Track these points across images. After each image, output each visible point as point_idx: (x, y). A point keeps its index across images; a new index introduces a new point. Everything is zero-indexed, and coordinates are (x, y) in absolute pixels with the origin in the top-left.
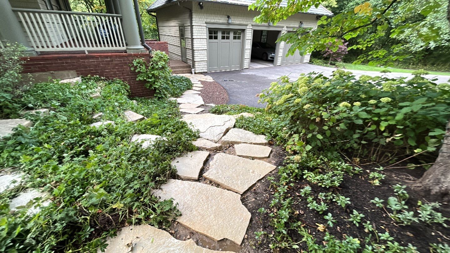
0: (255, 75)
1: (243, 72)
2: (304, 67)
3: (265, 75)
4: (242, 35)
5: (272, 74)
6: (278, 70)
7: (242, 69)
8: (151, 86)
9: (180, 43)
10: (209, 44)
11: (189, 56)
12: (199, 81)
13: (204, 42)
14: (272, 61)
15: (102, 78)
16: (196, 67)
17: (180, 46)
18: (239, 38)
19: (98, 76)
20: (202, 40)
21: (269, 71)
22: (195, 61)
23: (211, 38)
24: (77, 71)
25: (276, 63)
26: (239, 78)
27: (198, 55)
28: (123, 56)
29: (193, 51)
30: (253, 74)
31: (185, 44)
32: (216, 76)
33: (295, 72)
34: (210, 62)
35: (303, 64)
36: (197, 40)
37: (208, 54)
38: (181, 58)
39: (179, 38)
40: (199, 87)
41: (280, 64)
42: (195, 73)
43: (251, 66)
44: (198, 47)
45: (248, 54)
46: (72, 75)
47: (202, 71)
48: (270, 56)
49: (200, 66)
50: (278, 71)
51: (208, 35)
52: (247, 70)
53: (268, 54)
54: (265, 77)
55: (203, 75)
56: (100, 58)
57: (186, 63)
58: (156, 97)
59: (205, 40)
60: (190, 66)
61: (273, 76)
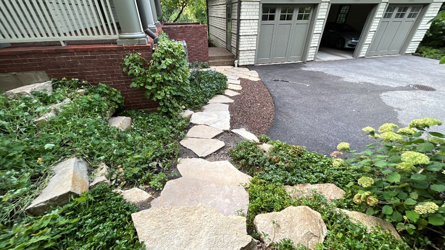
0: (322, 73)
1: (305, 67)
2: (406, 61)
3: (338, 74)
4: (311, 14)
5: (350, 72)
6: (360, 64)
7: (304, 62)
8: (152, 95)
9: (225, 27)
10: (261, 26)
11: (234, 44)
12: (240, 79)
13: (254, 24)
14: (351, 50)
15: (84, 82)
16: (240, 58)
17: (225, 29)
18: (306, 17)
19: (77, 79)
20: (252, 21)
21: (345, 66)
22: (239, 51)
23: (264, 18)
24: (47, 72)
25: (358, 54)
26: (297, 77)
27: (244, 43)
28: (111, 50)
29: (238, 36)
30: (320, 71)
31: (231, 27)
32: (264, 72)
33: (391, 70)
34: (259, 52)
35: (403, 56)
36: (245, 21)
37: (258, 41)
38: (225, 45)
39: (225, 20)
40: (235, 91)
41: (364, 56)
42: (238, 66)
43: (317, 57)
44: (245, 31)
45: (316, 41)
46: (42, 77)
47: (248, 63)
48: (349, 42)
49: (246, 58)
50: (359, 67)
51: (261, 14)
52: (310, 65)
53: (347, 39)
54: (339, 78)
55: (247, 70)
56: (75, 53)
57: (230, 51)
59: (257, 21)
60: (234, 56)
61: (353, 75)
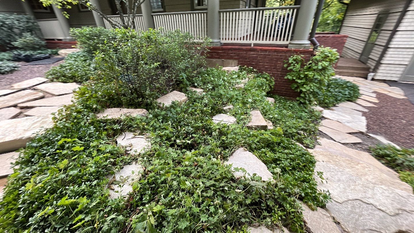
8: (298, 87)
9: (367, 37)
11: (375, 55)
12: (375, 92)
15: (255, 70)
16: (380, 71)
17: (366, 40)
22: (381, 64)
24: (238, 61)
27: (392, 56)
29: (386, 48)
31: (377, 38)
36: (402, 32)
38: (359, 57)
39: (370, 30)
40: (370, 102)
42: (373, 79)
44: (399, 43)
46: (234, 64)
47: (389, 79)
49: (388, 72)
55: (385, 85)
56: (260, 51)
57: (365, 63)
58: (298, 100)
60: (370, 68)
